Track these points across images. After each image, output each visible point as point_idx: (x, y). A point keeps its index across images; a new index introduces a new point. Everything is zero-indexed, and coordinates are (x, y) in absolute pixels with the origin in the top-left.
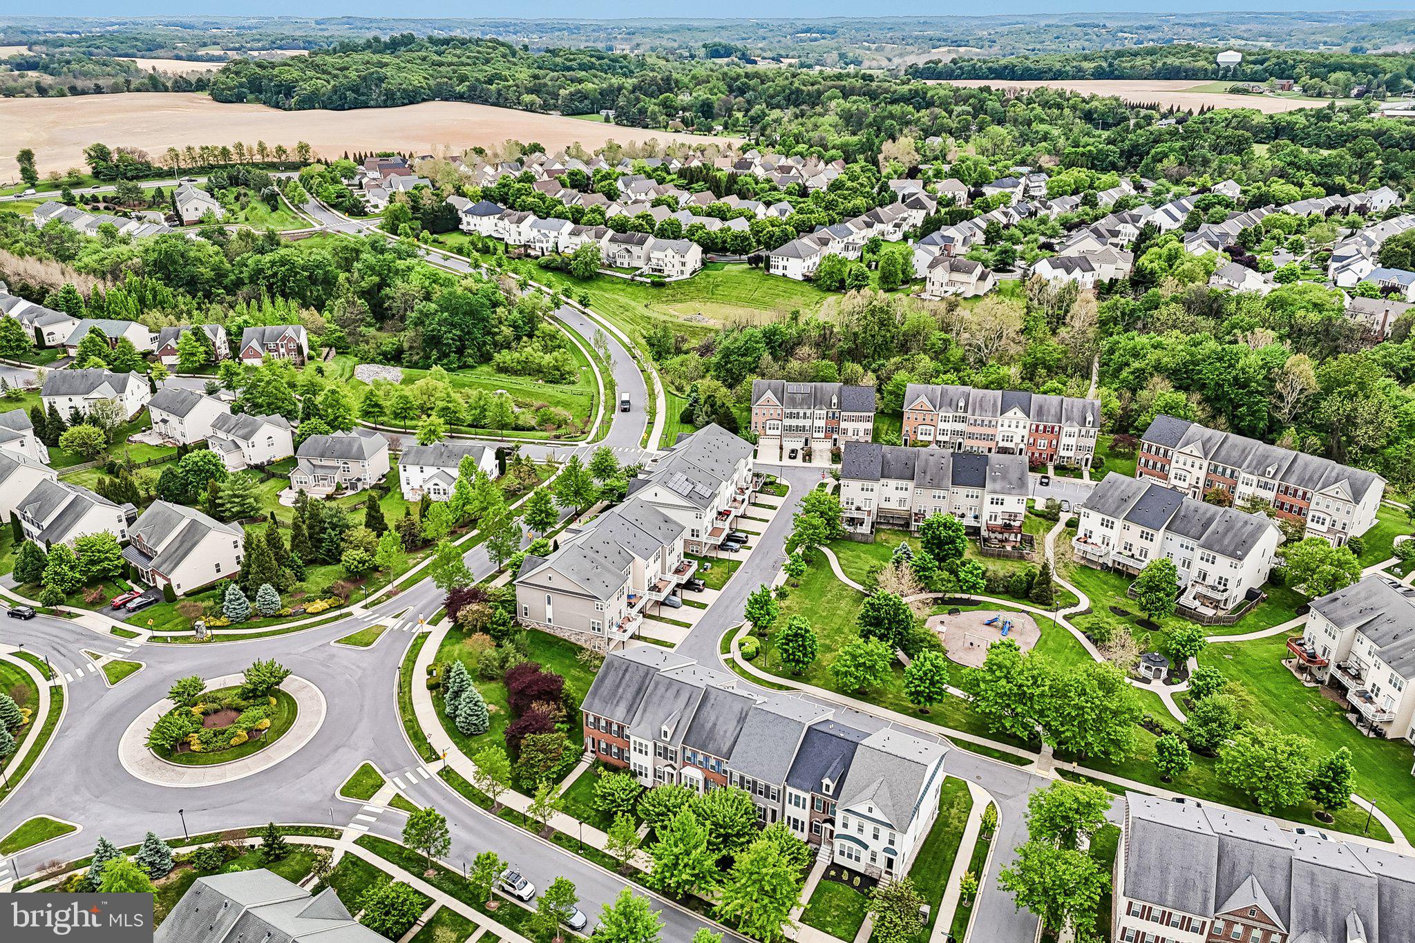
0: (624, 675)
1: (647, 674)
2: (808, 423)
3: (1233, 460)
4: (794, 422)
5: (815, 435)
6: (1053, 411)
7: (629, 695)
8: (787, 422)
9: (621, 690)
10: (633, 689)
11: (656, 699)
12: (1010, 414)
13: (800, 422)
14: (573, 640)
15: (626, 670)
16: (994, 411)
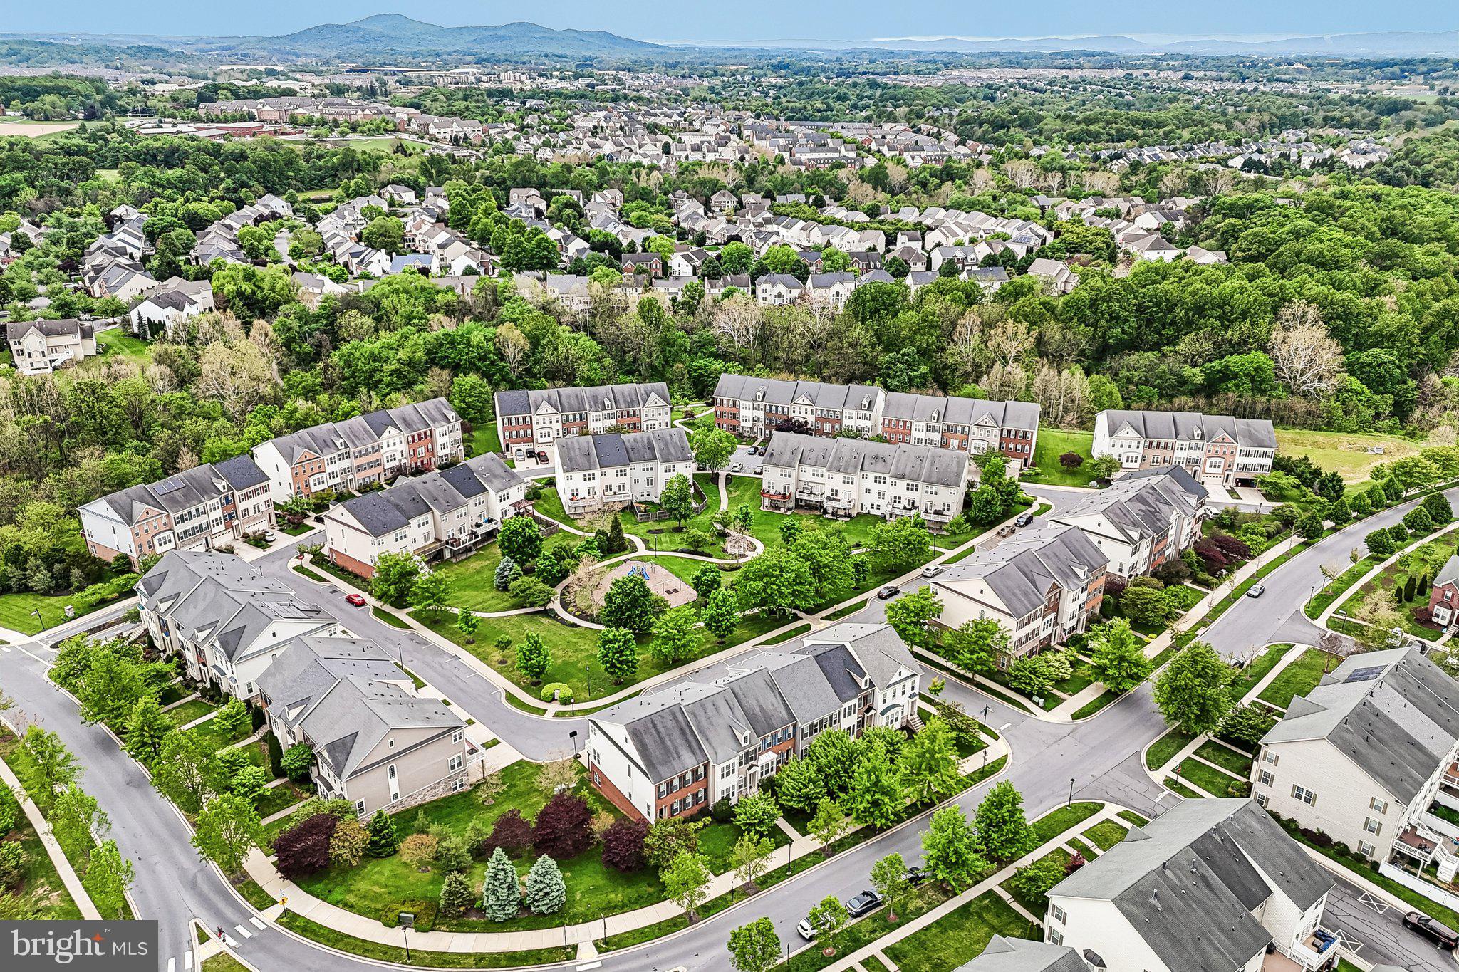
0: (657, 730)
1: (674, 714)
2: (202, 520)
3: (576, 407)
4: (188, 525)
5: (215, 530)
6: (416, 419)
7: (679, 741)
8: (180, 528)
9: (669, 743)
10: (676, 734)
11: (705, 724)
12: (386, 434)
13: (195, 522)
14: (428, 799)
15: (654, 726)
16: (372, 437)
